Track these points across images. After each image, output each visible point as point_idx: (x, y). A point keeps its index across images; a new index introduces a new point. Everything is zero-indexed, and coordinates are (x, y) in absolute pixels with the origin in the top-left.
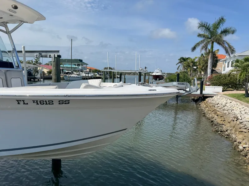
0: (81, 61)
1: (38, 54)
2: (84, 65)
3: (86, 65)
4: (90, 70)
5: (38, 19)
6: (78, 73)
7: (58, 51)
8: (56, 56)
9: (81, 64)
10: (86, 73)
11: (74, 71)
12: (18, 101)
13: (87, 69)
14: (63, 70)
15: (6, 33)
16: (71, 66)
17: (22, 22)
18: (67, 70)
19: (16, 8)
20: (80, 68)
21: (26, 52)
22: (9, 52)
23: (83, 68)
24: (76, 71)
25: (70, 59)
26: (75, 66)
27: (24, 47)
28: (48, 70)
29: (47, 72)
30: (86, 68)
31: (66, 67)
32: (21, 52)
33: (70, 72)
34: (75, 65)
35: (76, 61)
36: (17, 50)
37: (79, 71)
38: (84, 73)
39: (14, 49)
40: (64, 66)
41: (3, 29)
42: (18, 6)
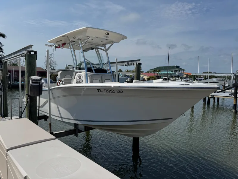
0: (178, 67)
1: (126, 63)
2: (181, 71)
3: (183, 71)
4: (187, 75)
5: (123, 39)
6: (174, 79)
7: (139, 60)
8: (137, 64)
9: (178, 70)
10: (182, 79)
11: (171, 77)
12: (98, 90)
13: (184, 75)
14: (160, 76)
15: (104, 50)
16: (167, 73)
17: (113, 42)
18: (164, 77)
19: (108, 34)
20: (177, 74)
21: (118, 62)
22: (105, 63)
23: (179, 74)
24: (172, 77)
25: (167, 67)
26: (172, 73)
27: (117, 59)
28: (147, 77)
29: (147, 79)
30: (182, 74)
31: (163, 74)
32: (115, 63)
33: (167, 78)
34: (172, 71)
35: (173, 67)
36: (110, 62)
37: (175, 77)
38: (180, 79)
39: (109, 61)
40: (162, 73)
41: (103, 48)
42: (109, 33)
